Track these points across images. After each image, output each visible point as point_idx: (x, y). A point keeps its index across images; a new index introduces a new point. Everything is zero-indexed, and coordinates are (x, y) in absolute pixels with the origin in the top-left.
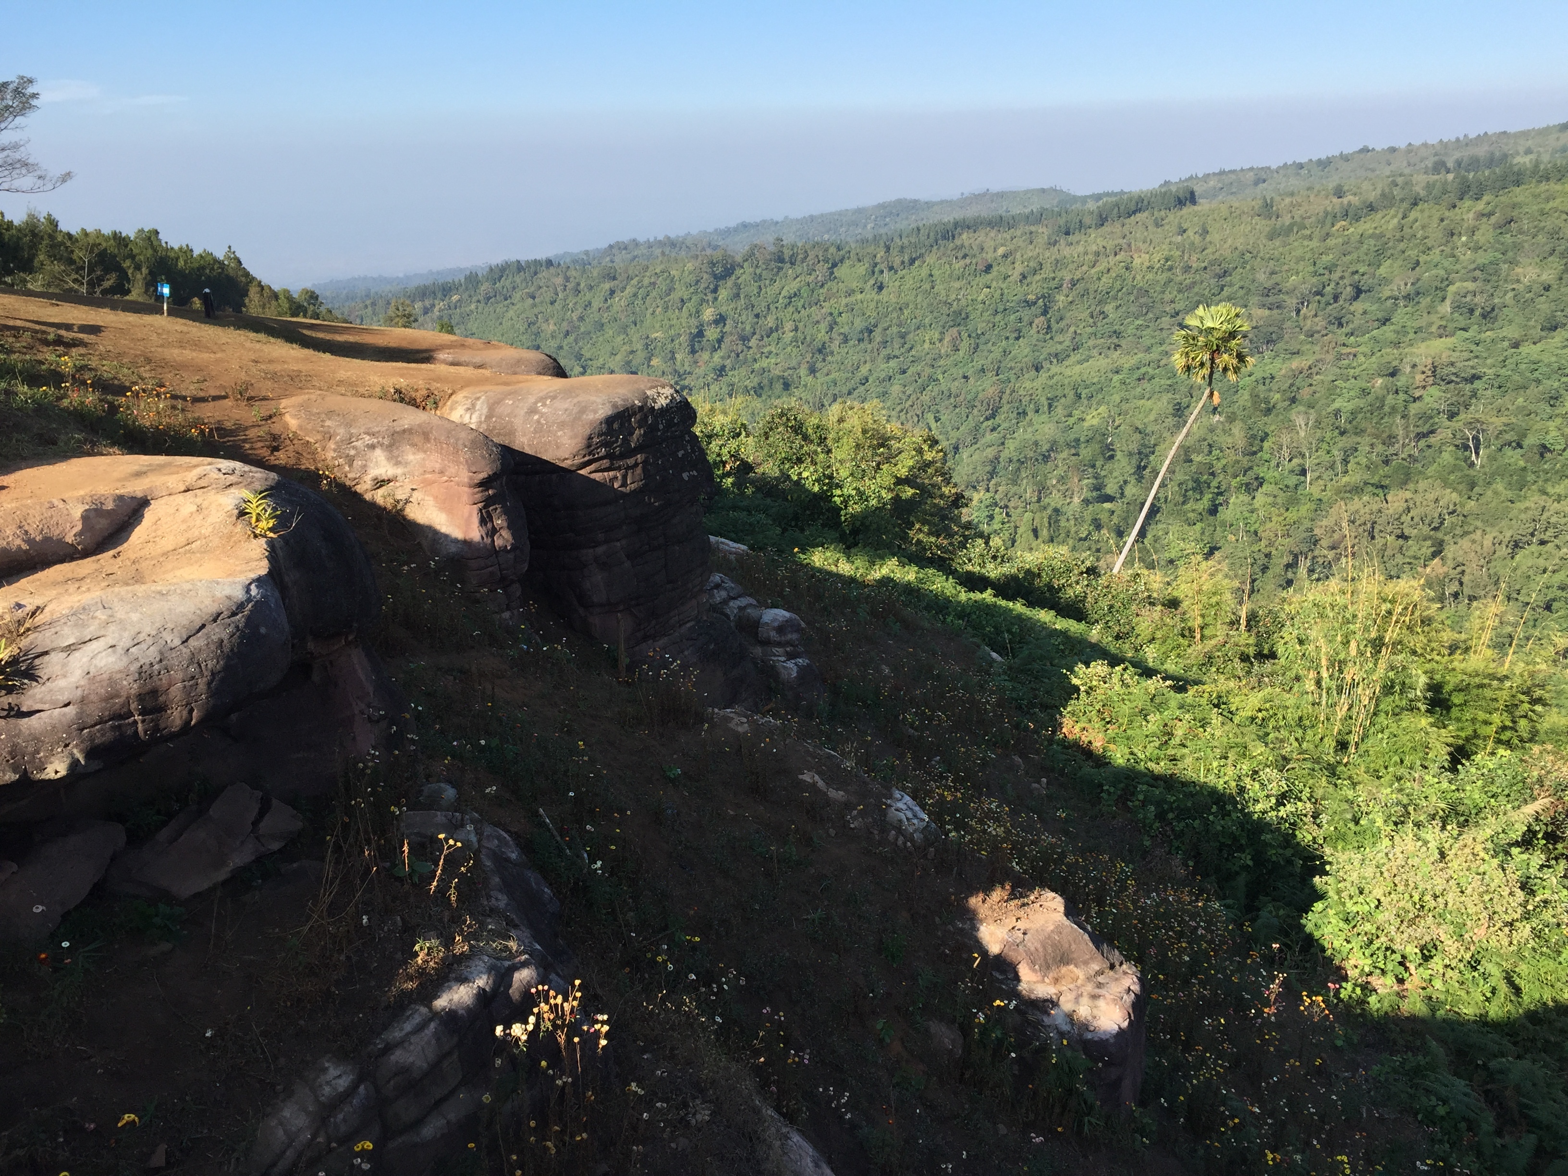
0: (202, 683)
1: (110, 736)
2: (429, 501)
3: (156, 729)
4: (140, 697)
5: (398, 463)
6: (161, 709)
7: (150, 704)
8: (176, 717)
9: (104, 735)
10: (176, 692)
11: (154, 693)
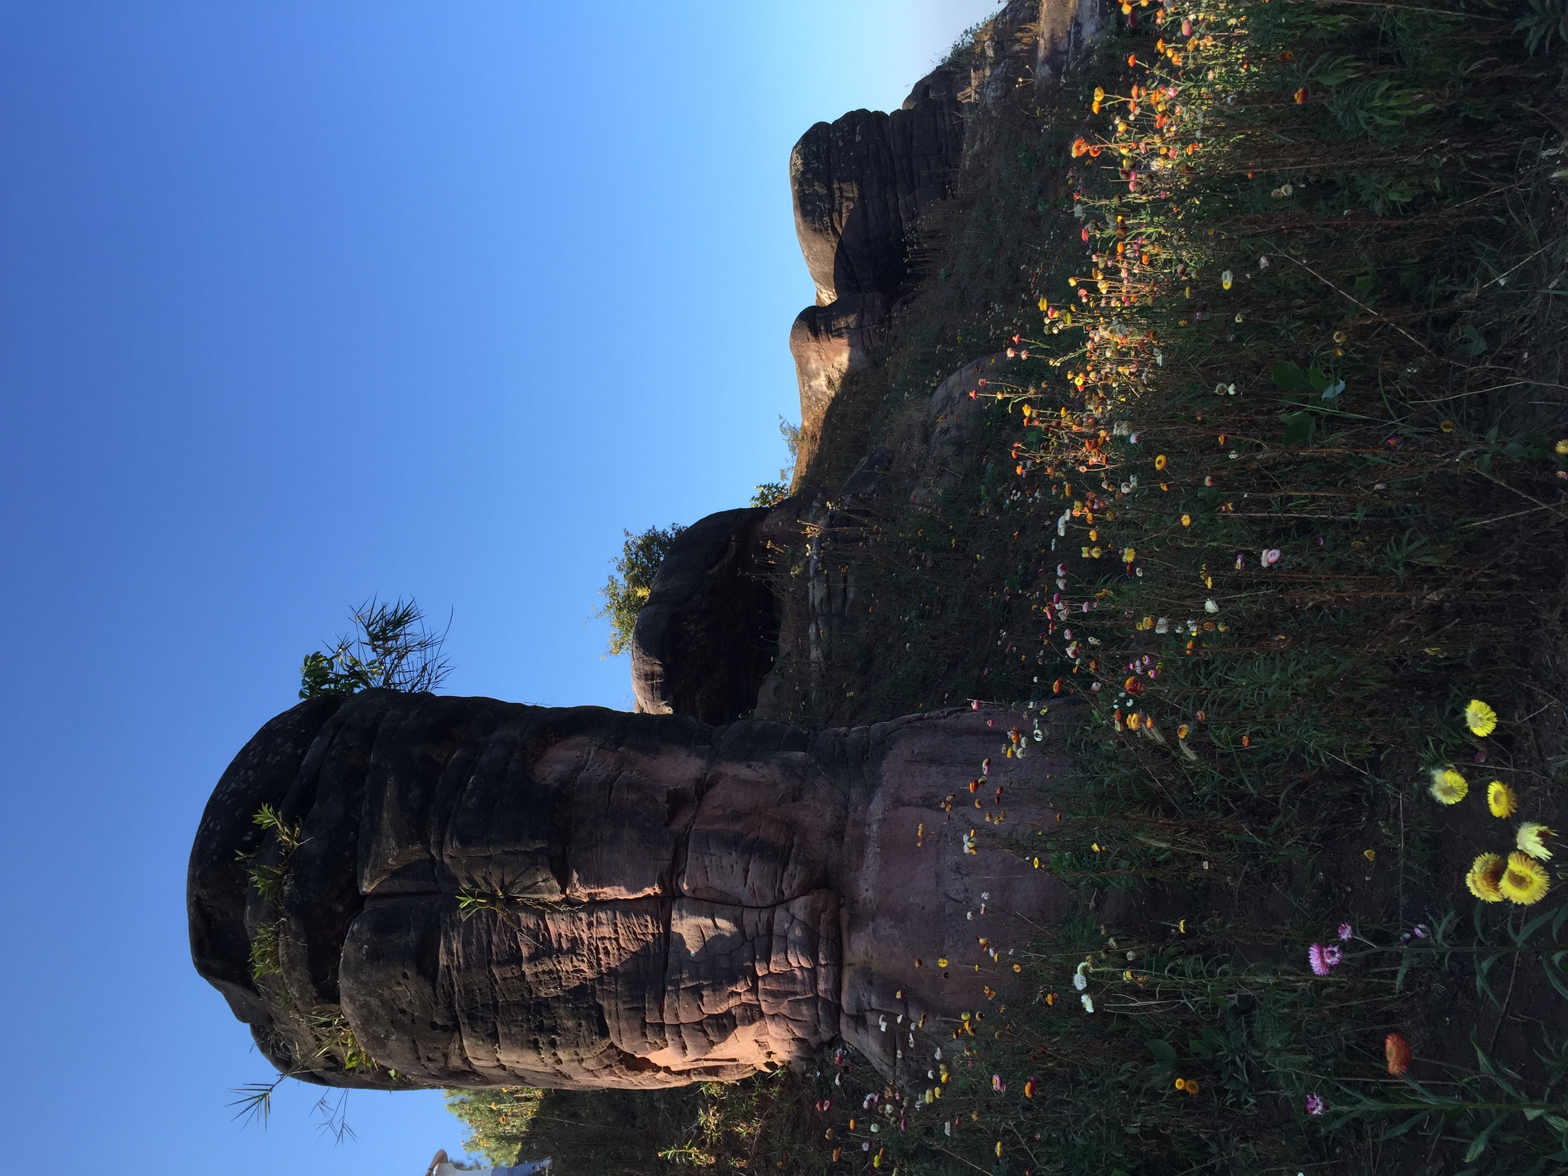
0: (646, 658)
1: (659, 692)
2: (838, 359)
3: (660, 676)
4: (646, 680)
5: (818, 374)
6: (653, 673)
7: (650, 677)
8: (658, 669)
9: (658, 694)
10: (648, 668)
11: (646, 675)
